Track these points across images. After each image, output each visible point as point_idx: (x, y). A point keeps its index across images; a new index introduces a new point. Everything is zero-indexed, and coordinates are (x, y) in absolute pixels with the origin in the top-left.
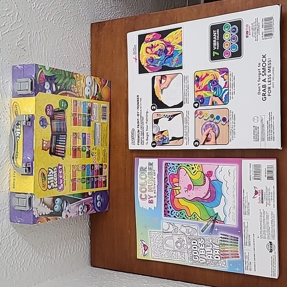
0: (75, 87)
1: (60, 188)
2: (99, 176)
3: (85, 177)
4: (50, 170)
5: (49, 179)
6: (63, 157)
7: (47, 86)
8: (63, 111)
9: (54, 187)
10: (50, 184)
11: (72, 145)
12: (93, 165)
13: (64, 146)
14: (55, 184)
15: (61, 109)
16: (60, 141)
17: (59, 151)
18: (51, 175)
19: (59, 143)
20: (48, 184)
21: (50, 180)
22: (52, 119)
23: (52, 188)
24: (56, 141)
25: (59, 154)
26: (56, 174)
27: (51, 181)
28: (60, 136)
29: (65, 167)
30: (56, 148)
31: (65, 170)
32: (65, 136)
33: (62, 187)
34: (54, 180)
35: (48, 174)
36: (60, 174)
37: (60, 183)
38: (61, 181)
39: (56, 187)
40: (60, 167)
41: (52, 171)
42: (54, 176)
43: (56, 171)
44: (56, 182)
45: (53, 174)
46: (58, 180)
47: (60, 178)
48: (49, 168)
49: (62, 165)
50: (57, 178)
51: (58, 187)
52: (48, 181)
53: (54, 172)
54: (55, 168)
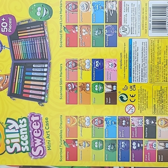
1: (36, 153)
2: (143, 139)
3: (103, 139)
4: (9, 121)
5: (8, 136)
6: (41, 102)
8: (41, 24)
9: (21, 151)
10: (11, 145)
11: (64, 82)
12: (127, 119)
13: (44, 84)
15: (34, 20)
16: (33, 74)
17: (31, 92)
18: (14, 131)
19: (32, 78)
20: (7, 145)
21: (10, 139)
22: (13, 38)
23: (15, 151)
24: (24, 75)
25: (30, 96)
26: (26, 129)
27: (13, 141)
28: (34, 66)
29: (47, 119)
30: (25, 86)
31: (47, 124)
32: (46, 66)
33: (41, 151)
34: (20, 138)
35: (5, 129)
36: (34, 130)
37: (36, 145)
38: (38, 141)
39: (26, 151)
40: (33, 119)
41: (15, 124)
42: (19, 132)
43: (25, 125)
44: (24, 142)
45: (19, 129)
46: (29, 139)
47: (34, 137)
48: (8, 119)
49: (39, 116)
50: (26, 136)
51: (30, 151)
52: (6, 139)
53: (21, 126)
54: (22, 119)
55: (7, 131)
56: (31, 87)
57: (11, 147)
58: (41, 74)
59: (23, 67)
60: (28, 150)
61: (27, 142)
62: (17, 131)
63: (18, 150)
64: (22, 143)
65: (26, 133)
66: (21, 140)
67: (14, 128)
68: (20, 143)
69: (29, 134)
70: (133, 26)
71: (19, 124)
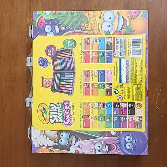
0: (86, 25)
1: (67, 123)
2: (127, 115)
3: (105, 115)
5: (51, 113)
6: (69, 94)
7: (48, 28)
8: (70, 50)
9: (58, 122)
10: (53, 119)
11: (83, 83)
12: (118, 104)
13: (71, 84)
14: (58, 119)
15: (66, 48)
16: (65, 78)
17: (64, 88)
18: (54, 110)
19: (65, 81)
20: (50, 118)
21: (52, 115)
22: (54, 58)
23: (55, 122)
24: (60, 79)
25: (64, 91)
27: (53, 116)
28: (66, 74)
29: (73, 104)
30: (61, 85)
31: (73, 107)
32: (73, 74)
33: (69, 122)
34: (58, 115)
35: (49, 109)
36: (66, 110)
37: (67, 119)
38: (68, 117)
39: (61, 122)
40: (65, 103)
41: (55, 107)
42: (57, 111)
43: (61, 107)
44: (60, 117)
45: (57, 110)
46: (63, 115)
47: (65, 114)
48: (51, 103)
49: (68, 102)
50: (61, 113)
51: (63, 122)
52: (50, 115)
53: (58, 108)
54: (59, 104)
55: (50, 110)
56: (64, 86)
57: (53, 120)
58: (70, 78)
59: (60, 74)
60: (62, 121)
61: (62, 117)
62: (56, 111)
63: (56, 122)
64: (59, 117)
65: (61, 111)
66: (58, 116)
67: (54, 109)
68: (58, 118)
69: (63, 112)
70: (121, 52)
71: (57, 106)
